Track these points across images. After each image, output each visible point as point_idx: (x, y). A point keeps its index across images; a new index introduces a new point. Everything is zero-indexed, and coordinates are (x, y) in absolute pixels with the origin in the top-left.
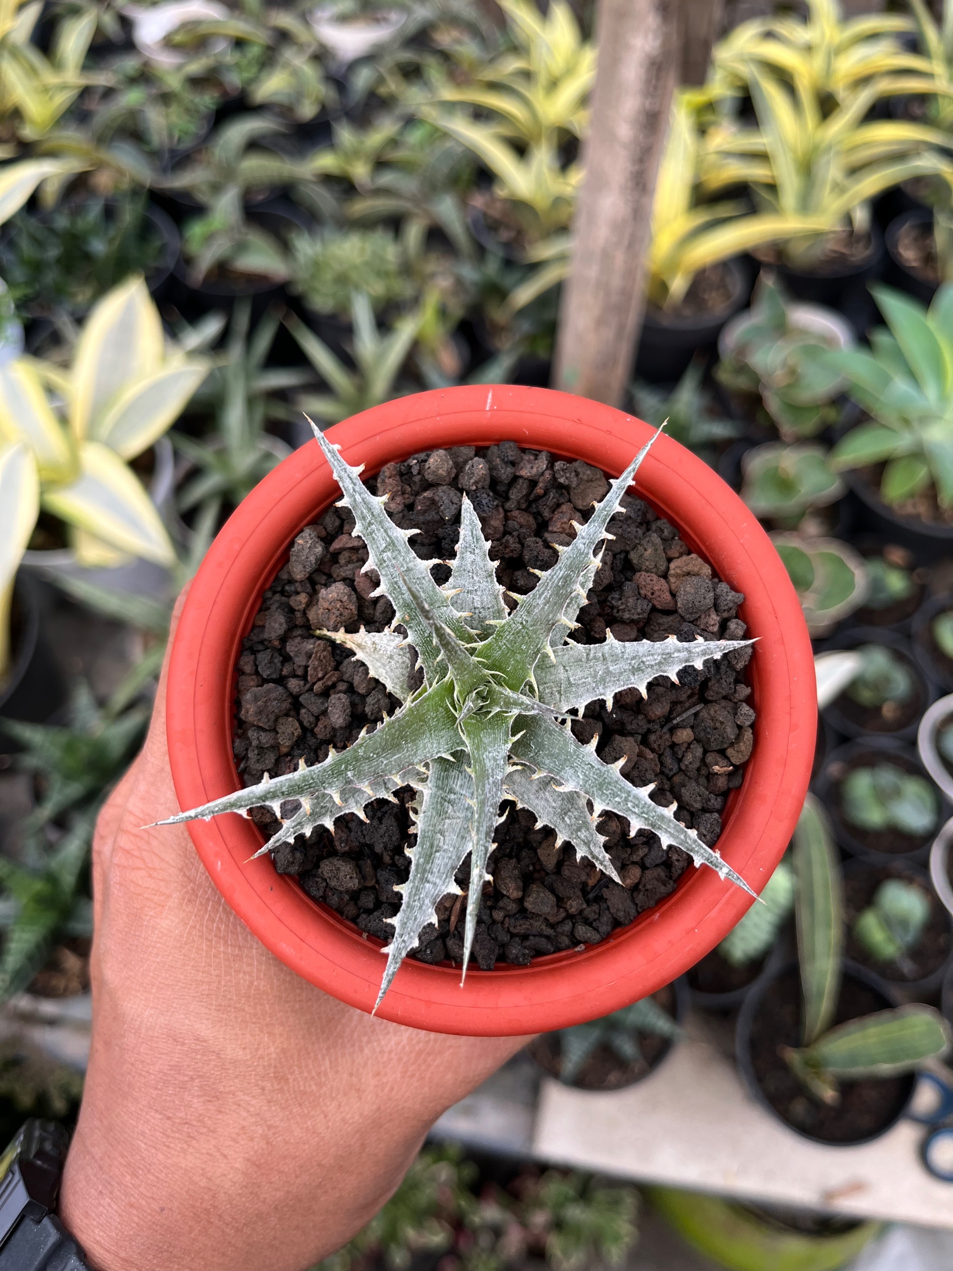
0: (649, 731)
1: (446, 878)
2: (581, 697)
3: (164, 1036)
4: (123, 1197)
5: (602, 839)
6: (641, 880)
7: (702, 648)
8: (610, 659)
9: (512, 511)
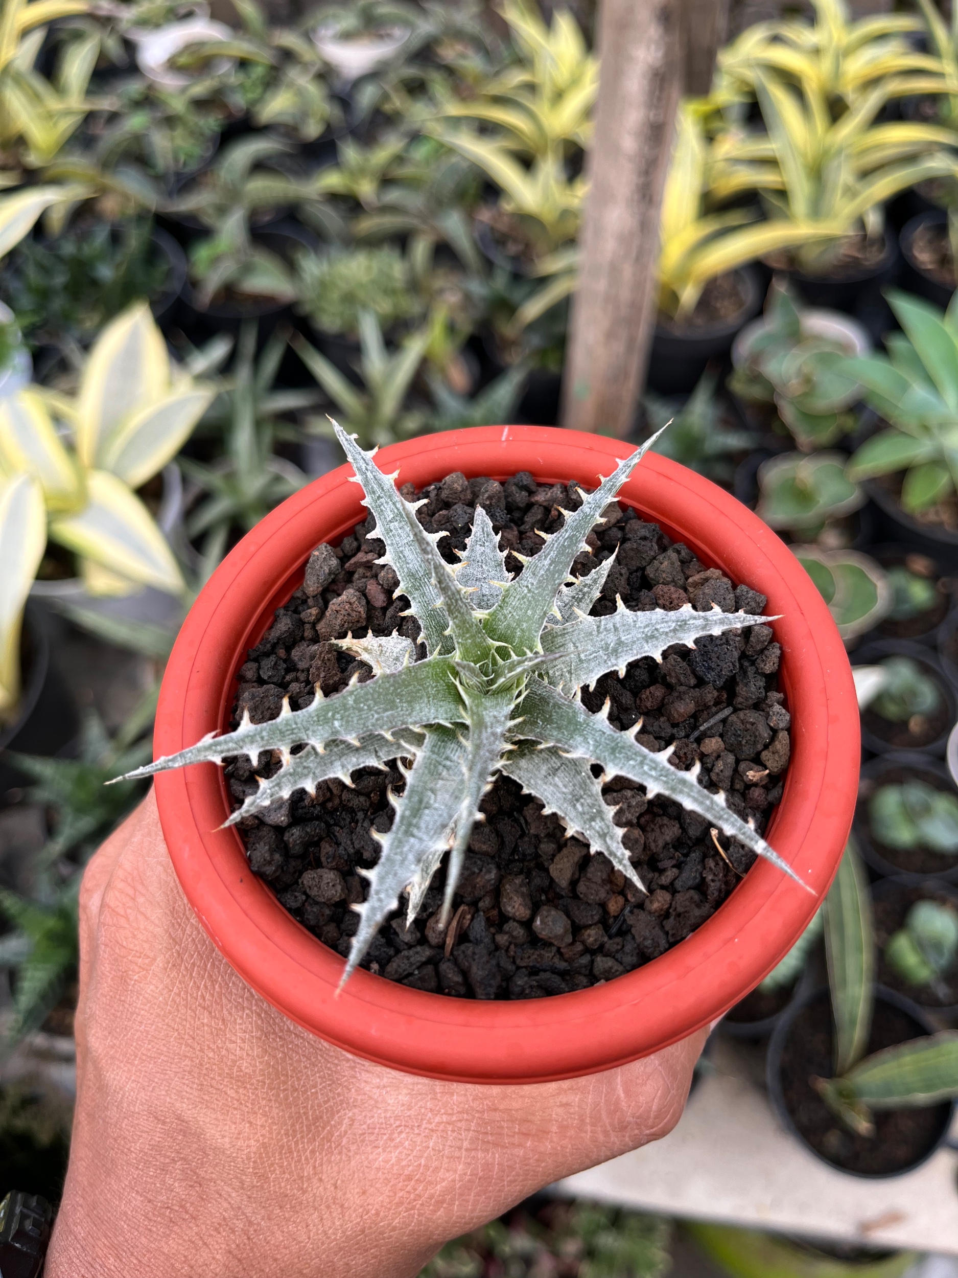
0: (673, 737)
2: (592, 672)
3: (145, 1113)
5: (620, 832)
6: (671, 904)
7: (720, 617)
8: (621, 629)
9: (526, 532)
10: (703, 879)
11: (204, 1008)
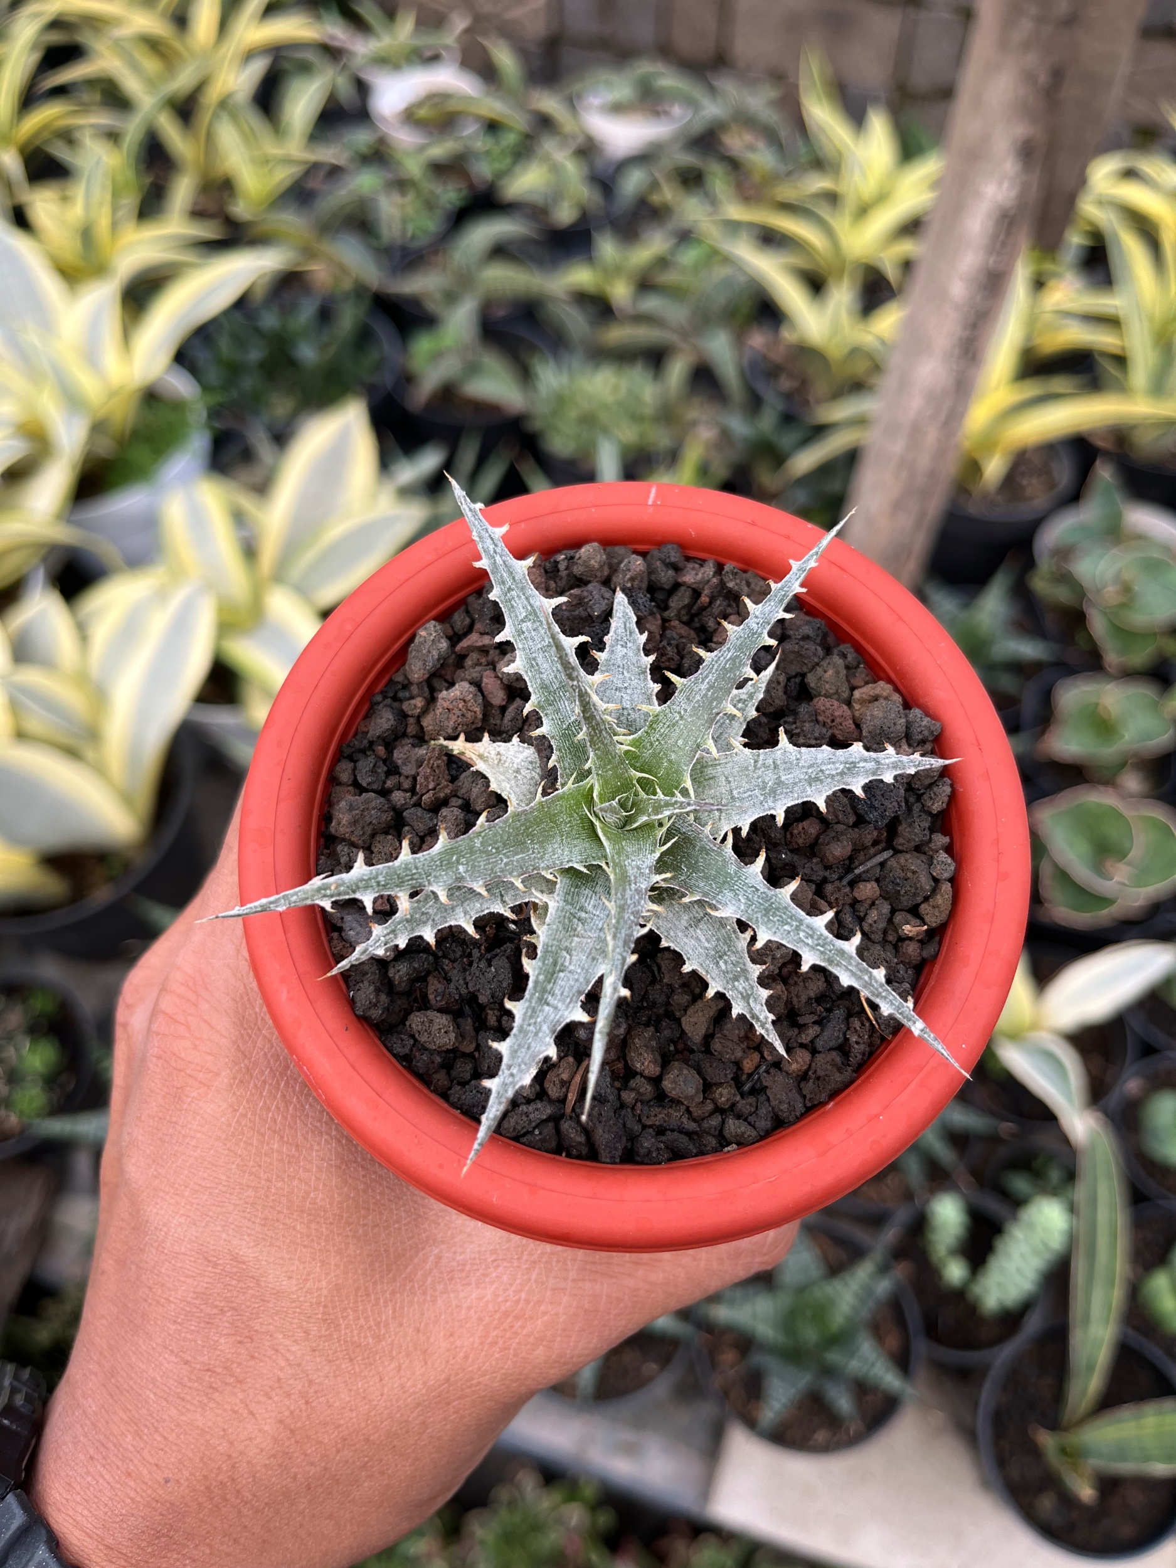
0: (825, 880)
1: (570, 1003)
2: (746, 813)
3: (193, 1253)
4: (119, 1463)
5: (765, 994)
6: (810, 1065)
7: (893, 760)
8: (782, 767)
9: (670, 621)
10: (846, 1040)
11: (275, 1132)
